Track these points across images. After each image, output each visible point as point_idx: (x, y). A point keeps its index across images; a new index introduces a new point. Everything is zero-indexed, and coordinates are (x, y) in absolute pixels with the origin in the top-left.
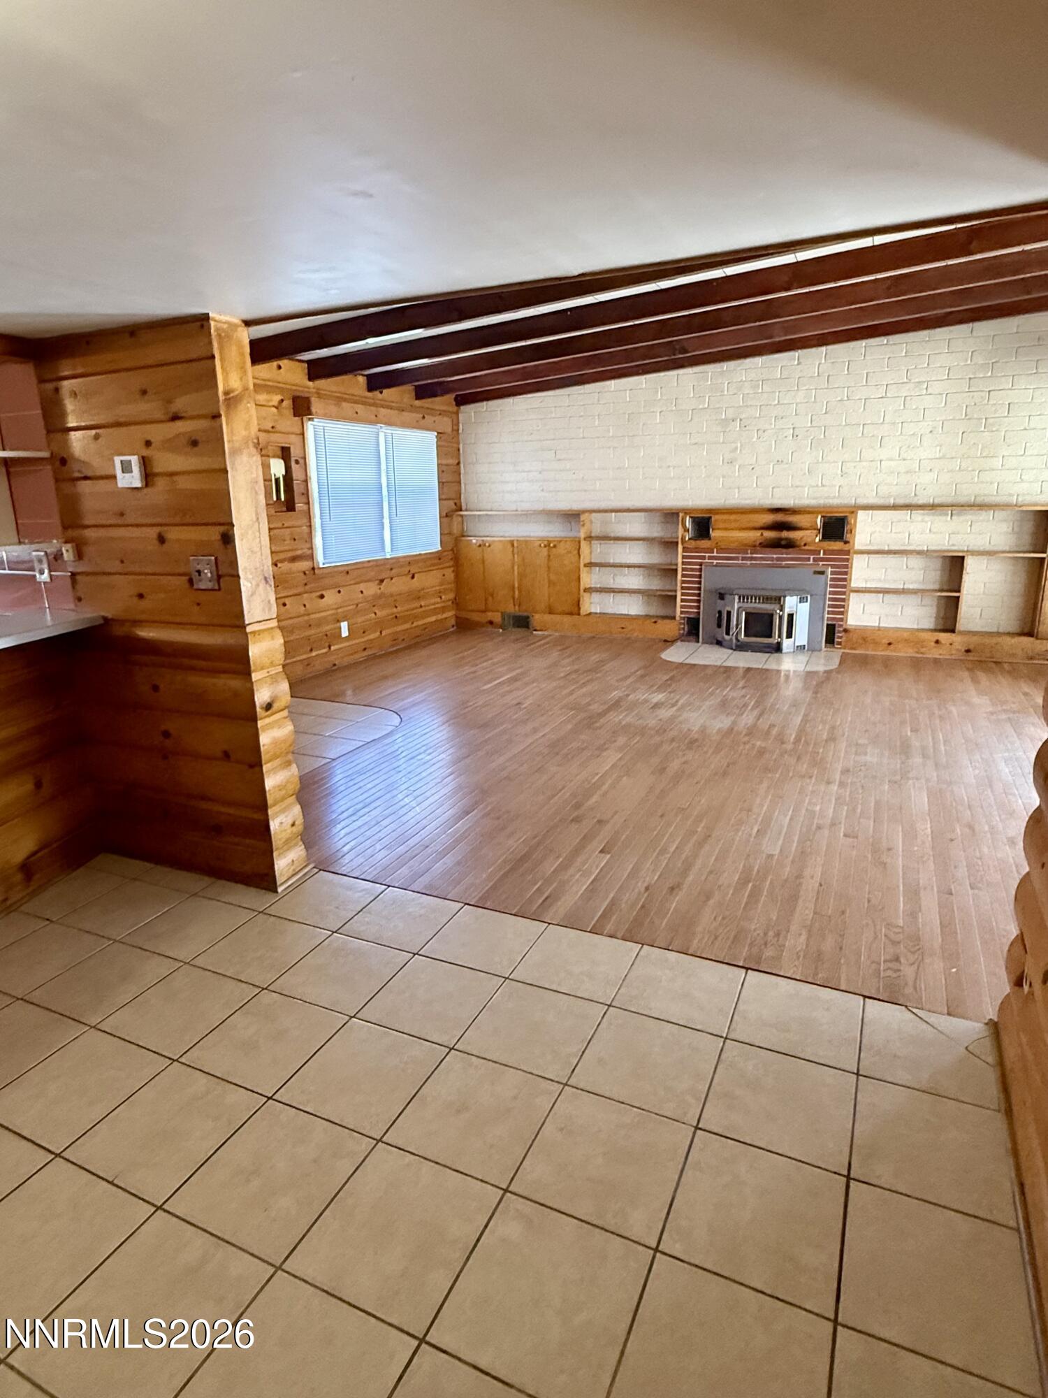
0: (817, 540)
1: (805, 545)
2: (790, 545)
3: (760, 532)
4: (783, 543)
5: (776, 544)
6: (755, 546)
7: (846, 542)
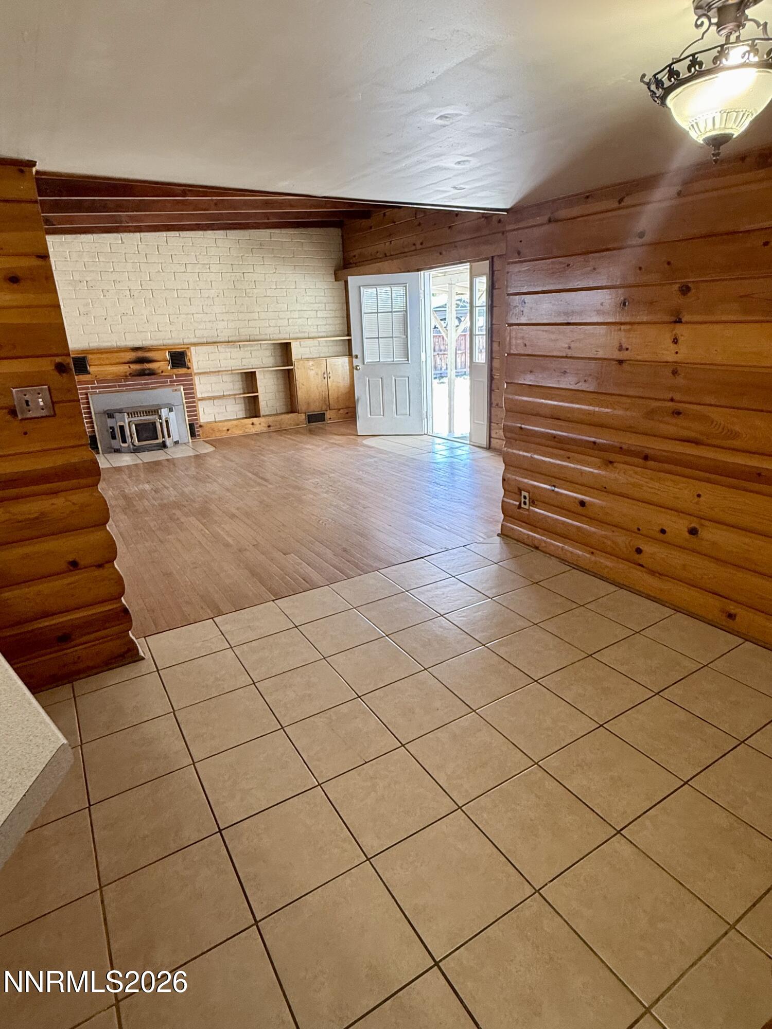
0: (169, 368)
1: (162, 372)
2: (152, 373)
3: (128, 365)
4: (147, 372)
5: (142, 374)
6: (126, 376)
7: (189, 368)
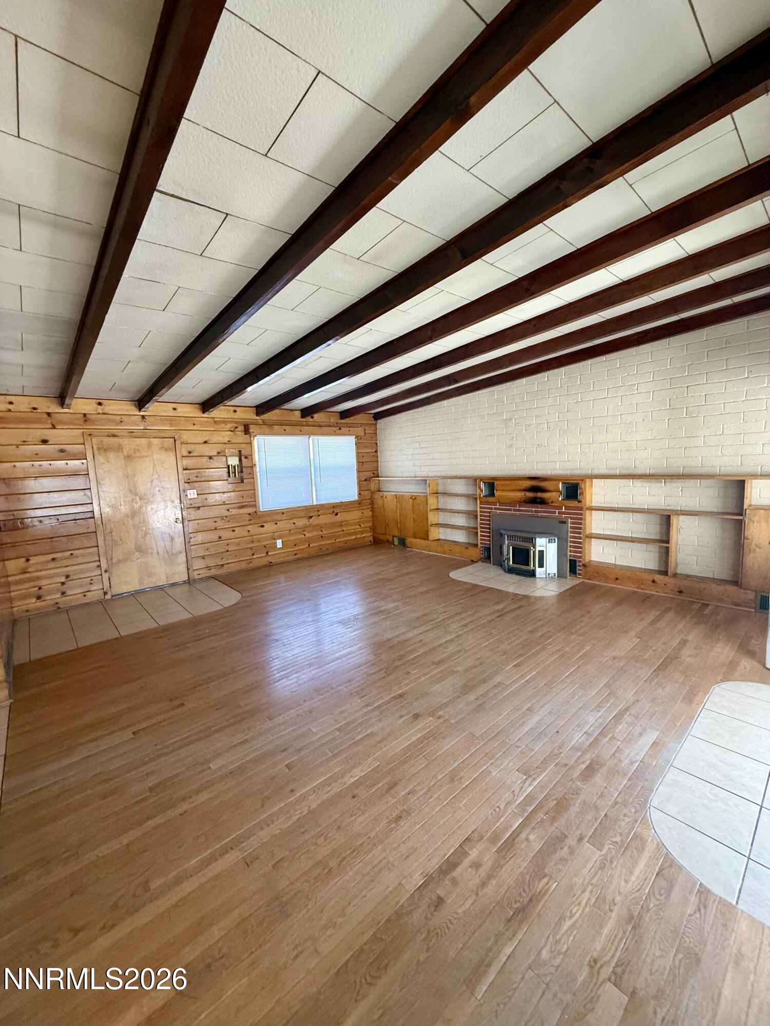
0: (560, 499)
1: (552, 502)
2: (543, 502)
3: (524, 492)
4: (538, 500)
5: (534, 501)
6: (521, 502)
7: (580, 502)
